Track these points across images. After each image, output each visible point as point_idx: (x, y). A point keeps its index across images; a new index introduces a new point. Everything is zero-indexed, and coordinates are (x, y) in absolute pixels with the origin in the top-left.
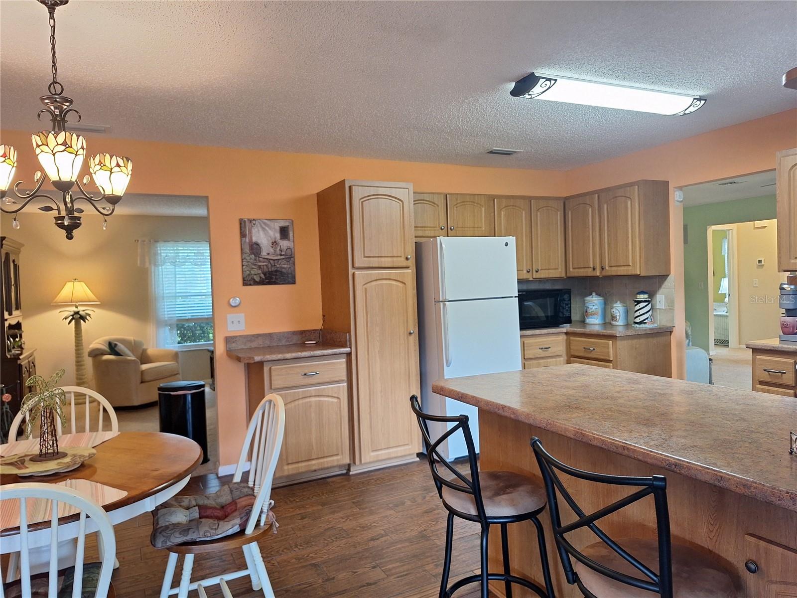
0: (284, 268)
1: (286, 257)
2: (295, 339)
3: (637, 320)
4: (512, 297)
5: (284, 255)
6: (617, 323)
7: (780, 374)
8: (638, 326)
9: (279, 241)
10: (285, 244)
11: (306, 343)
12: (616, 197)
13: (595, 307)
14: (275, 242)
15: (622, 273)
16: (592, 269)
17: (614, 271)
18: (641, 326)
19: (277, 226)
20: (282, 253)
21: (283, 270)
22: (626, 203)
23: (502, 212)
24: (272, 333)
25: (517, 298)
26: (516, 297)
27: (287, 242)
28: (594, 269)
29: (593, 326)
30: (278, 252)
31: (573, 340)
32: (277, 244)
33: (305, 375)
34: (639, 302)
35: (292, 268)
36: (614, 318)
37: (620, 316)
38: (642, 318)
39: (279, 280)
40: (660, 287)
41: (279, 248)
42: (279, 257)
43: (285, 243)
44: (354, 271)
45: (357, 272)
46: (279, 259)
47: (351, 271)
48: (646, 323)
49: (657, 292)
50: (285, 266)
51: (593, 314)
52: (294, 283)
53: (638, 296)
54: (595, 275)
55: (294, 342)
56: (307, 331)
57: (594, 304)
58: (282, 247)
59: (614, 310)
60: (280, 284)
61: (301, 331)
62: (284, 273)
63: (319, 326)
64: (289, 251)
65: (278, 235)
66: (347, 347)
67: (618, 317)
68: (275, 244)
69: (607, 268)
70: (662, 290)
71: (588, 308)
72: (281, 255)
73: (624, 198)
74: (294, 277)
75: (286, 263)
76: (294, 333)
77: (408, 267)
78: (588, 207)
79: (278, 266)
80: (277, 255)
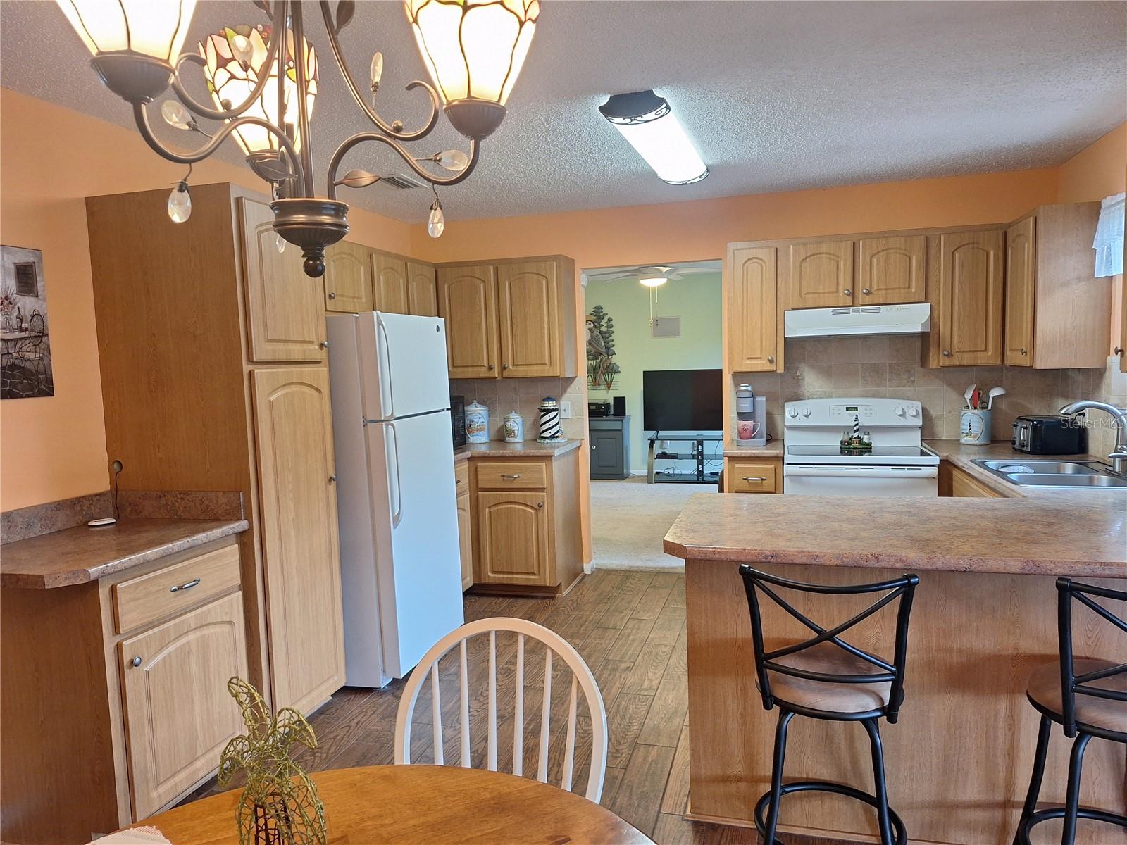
0: (29, 360)
1: (33, 334)
2: (62, 520)
3: (547, 434)
4: (443, 410)
5: (26, 330)
6: (516, 440)
7: (760, 481)
8: (549, 441)
9: (15, 296)
10: (27, 304)
11: (92, 523)
12: (524, 273)
13: (482, 420)
14: (7, 298)
15: (535, 374)
16: (487, 368)
17: (522, 371)
18: (553, 441)
19: (10, 261)
20: (25, 325)
21: (28, 365)
22: (540, 283)
23: (381, 277)
24: (12, 512)
25: (450, 411)
26: (447, 409)
27: (32, 299)
28: (490, 368)
29: (479, 446)
30: (15, 323)
31: (481, 467)
32: (10, 303)
33: (180, 588)
34: (548, 411)
35: (46, 360)
36: (510, 433)
37: (518, 430)
38: (553, 431)
39: (19, 387)
40: (564, 391)
41: (16, 314)
42: (17, 335)
43: (28, 302)
44: (251, 367)
45: (258, 371)
46: (16, 340)
47: (246, 368)
48: (557, 437)
49: (560, 397)
50: (31, 355)
51: (478, 430)
52: (50, 393)
53: (546, 404)
54: (492, 376)
55: (59, 526)
56: (83, 497)
57: (480, 416)
58: (22, 310)
59: (511, 423)
60: (21, 397)
61: (71, 500)
62: (29, 370)
63: (104, 485)
64: (36, 321)
65: (12, 284)
66: (240, 519)
67: (516, 432)
68: (6, 302)
69: (511, 367)
70: (566, 396)
71: (473, 422)
72: (21, 330)
73: (536, 276)
74: (49, 381)
75: (33, 348)
76: (59, 506)
77: (319, 362)
78: (478, 282)
79: (16, 355)
80: (12, 330)
